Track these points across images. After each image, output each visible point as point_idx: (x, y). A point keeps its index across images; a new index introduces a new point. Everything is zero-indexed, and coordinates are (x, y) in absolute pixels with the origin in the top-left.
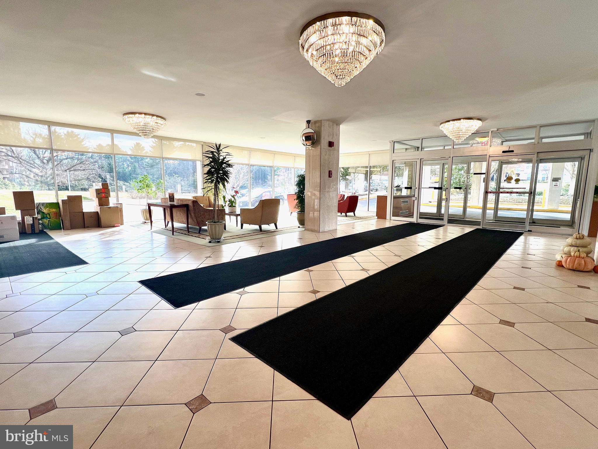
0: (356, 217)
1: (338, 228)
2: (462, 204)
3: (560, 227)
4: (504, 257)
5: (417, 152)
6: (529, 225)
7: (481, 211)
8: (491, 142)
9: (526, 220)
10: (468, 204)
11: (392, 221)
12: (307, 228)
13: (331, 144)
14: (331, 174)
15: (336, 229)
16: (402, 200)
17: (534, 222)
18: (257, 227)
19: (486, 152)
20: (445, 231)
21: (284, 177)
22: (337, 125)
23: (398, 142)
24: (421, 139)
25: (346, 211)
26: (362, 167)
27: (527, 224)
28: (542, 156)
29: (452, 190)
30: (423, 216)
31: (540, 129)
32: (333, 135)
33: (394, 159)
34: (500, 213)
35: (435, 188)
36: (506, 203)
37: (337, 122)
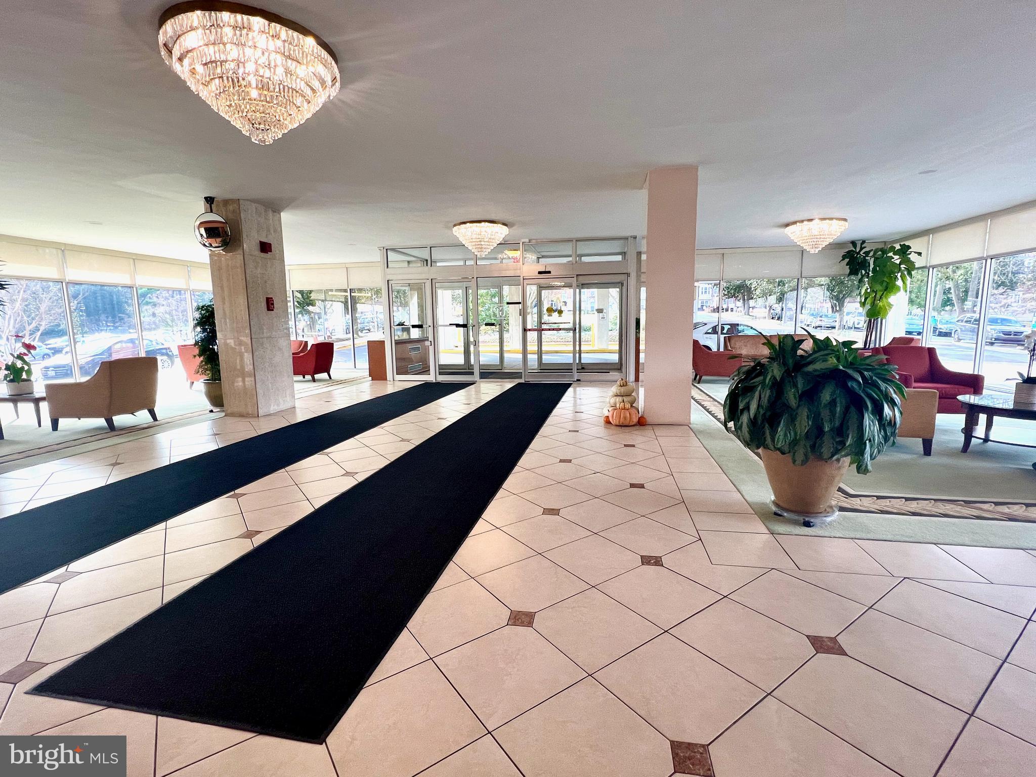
0: (333, 380)
1: (298, 404)
2: (498, 349)
3: (609, 372)
4: (551, 420)
5: (426, 268)
6: (577, 372)
7: (520, 356)
8: (524, 258)
9: (573, 366)
10: (505, 348)
11: (397, 383)
12: (229, 411)
13: (265, 247)
14: (273, 304)
15: (294, 407)
16: (410, 346)
17: (583, 368)
18: (101, 422)
19: (518, 271)
20: (478, 392)
21: (168, 309)
22: (274, 212)
23: (393, 250)
24: (429, 248)
25: (312, 371)
26: (337, 290)
27: (575, 370)
28: (582, 280)
29: (483, 327)
30: (444, 370)
31: (576, 244)
32: (269, 230)
33: (389, 277)
34: (546, 359)
35: (458, 325)
36: (553, 343)
37: (274, 207)
